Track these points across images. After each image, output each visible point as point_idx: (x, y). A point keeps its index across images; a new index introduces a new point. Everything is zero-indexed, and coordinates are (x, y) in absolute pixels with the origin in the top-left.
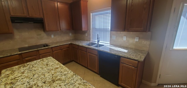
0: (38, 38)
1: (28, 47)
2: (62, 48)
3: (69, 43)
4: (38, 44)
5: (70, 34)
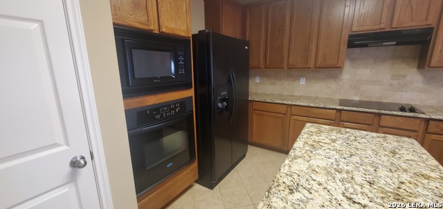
1: (360, 101)
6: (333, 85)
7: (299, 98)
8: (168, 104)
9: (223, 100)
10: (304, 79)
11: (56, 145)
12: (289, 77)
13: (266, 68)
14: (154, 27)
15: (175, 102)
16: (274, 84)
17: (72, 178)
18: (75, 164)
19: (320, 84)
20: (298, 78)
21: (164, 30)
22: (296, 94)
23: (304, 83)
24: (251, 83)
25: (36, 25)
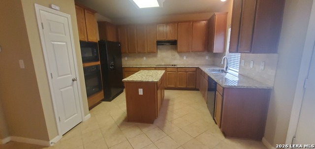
3: (197, 67)
6: (155, 59)
7: (144, 65)
8: (92, 66)
9: (112, 66)
10: (145, 57)
11: (69, 74)
13: (129, 53)
14: (86, 40)
15: (94, 66)
17: (72, 85)
18: (73, 80)
20: (143, 57)
21: (89, 40)
22: (143, 64)
23: (145, 59)
24: (123, 60)
25: (65, 43)
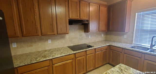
0: (80, 38)
1: (73, 46)
2: (102, 49)
3: (108, 45)
4: (79, 44)
5: (103, 35)
6: (63, 41)
10: (50, 40)
12: (41, 40)
13: (23, 36)
16: (32, 46)
19: (58, 42)
23: (50, 42)
